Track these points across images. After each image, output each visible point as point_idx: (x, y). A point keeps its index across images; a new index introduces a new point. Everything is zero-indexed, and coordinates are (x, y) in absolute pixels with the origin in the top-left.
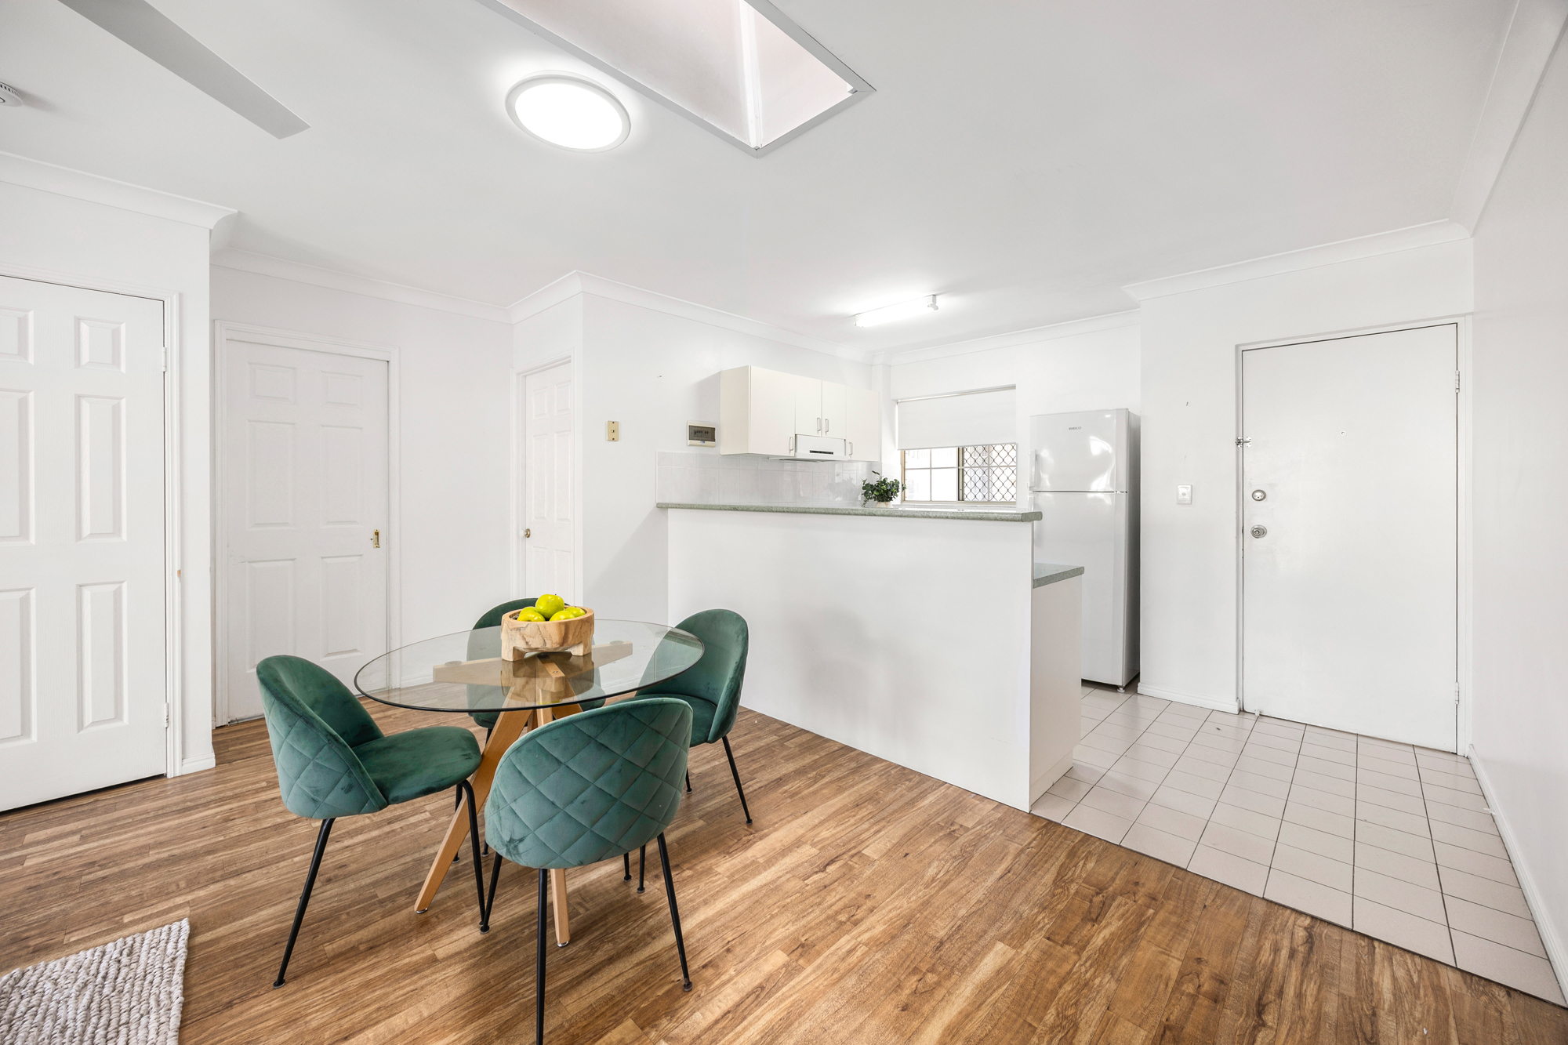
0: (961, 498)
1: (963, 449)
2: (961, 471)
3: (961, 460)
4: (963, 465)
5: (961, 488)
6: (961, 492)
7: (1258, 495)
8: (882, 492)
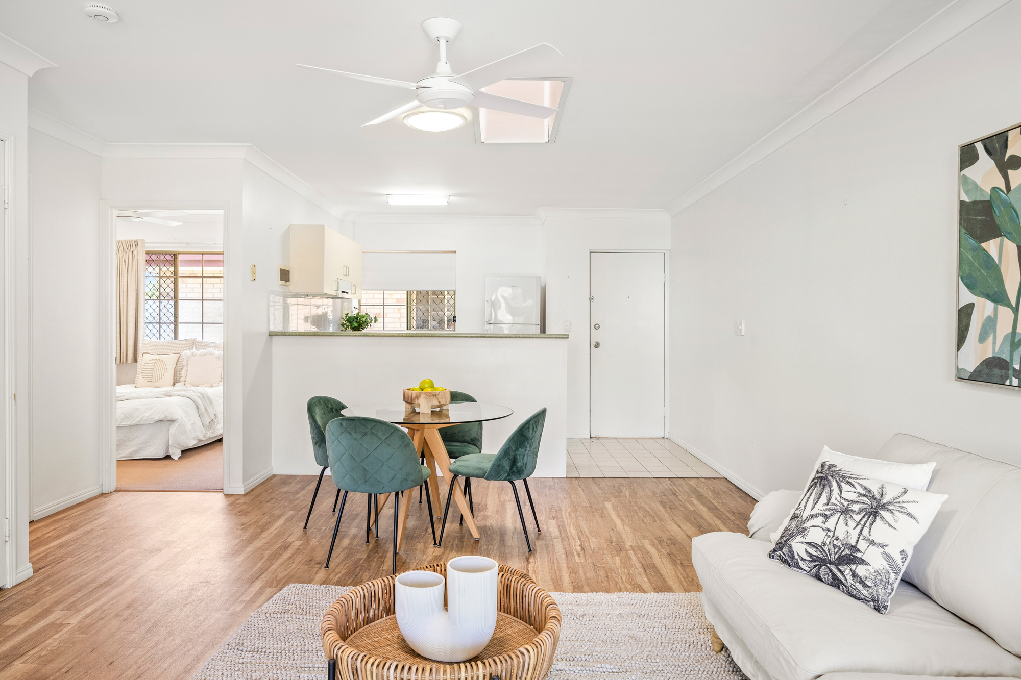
0: (409, 328)
1: (410, 292)
2: (409, 308)
3: (409, 301)
4: (410, 304)
5: (409, 321)
6: (409, 323)
7: (597, 326)
8: (356, 324)
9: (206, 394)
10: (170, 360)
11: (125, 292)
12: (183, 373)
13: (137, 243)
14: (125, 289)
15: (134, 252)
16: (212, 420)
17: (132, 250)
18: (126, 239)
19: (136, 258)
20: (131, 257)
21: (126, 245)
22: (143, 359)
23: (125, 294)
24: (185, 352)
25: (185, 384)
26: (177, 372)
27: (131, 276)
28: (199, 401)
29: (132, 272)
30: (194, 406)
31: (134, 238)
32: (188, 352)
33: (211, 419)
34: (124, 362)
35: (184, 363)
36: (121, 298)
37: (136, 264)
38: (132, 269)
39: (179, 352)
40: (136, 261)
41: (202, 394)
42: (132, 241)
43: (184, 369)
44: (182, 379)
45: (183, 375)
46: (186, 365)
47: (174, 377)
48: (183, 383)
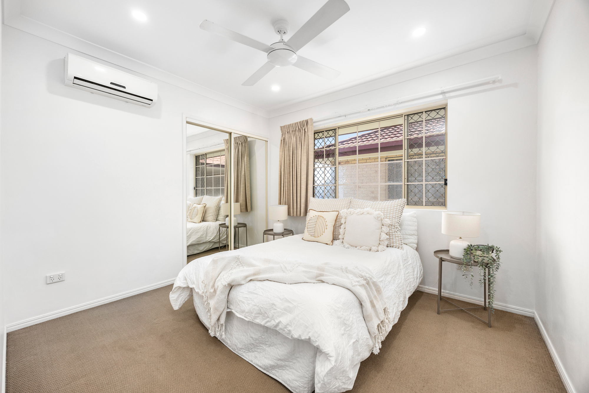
9: (371, 279)
10: (330, 218)
11: (300, 161)
12: (341, 231)
13: (307, 122)
14: (300, 159)
15: (305, 130)
16: (382, 322)
17: (304, 128)
18: (299, 121)
19: (307, 134)
20: (303, 134)
21: (300, 125)
22: (311, 214)
23: (299, 163)
24: (343, 210)
25: (343, 242)
26: (336, 228)
27: (304, 149)
28: (363, 293)
29: (304, 145)
30: (357, 304)
31: (305, 119)
32: (345, 210)
33: (379, 319)
34: (299, 215)
35: (343, 221)
36: (297, 166)
37: (307, 139)
38: (304, 143)
39: (338, 210)
40: (307, 137)
41: (366, 280)
42: (304, 121)
43: (342, 226)
44: (340, 237)
45: (341, 233)
46: (343, 223)
47: (333, 233)
48: (341, 240)
